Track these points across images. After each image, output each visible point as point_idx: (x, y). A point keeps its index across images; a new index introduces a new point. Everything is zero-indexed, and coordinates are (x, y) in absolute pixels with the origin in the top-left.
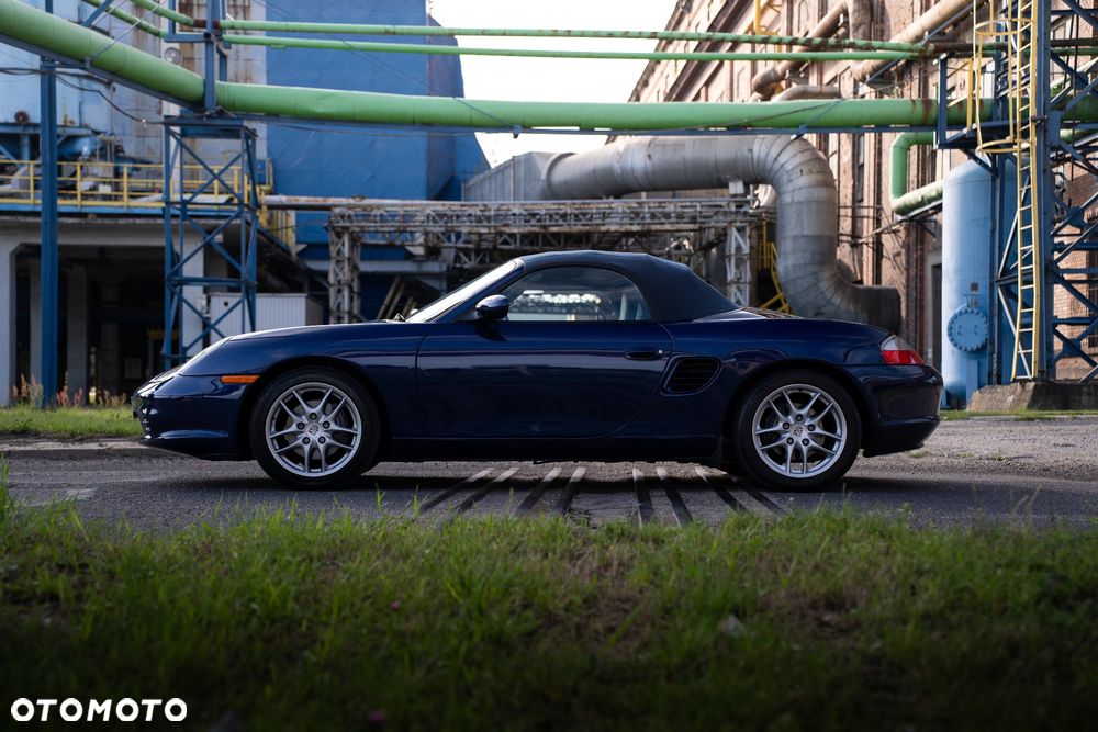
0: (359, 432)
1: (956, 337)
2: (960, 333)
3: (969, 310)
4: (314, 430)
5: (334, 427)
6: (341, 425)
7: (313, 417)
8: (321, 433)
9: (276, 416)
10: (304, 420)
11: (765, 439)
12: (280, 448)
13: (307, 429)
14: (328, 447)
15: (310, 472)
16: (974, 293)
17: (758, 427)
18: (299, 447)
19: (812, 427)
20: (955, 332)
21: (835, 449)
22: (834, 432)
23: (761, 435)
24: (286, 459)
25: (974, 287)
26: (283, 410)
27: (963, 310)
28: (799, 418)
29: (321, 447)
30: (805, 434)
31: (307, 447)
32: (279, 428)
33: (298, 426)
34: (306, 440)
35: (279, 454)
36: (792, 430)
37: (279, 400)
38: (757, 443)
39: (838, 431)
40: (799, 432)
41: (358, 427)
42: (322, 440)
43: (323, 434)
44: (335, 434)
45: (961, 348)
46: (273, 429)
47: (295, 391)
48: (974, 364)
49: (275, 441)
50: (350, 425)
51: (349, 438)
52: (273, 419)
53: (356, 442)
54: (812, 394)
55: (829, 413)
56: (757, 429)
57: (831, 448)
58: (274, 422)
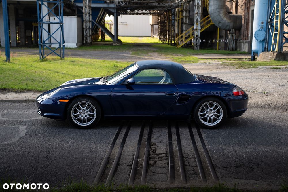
0: (96, 114)
1: (257, 37)
2: (258, 36)
3: (261, 30)
4: (84, 113)
5: (89, 113)
6: (91, 112)
7: (83, 110)
8: (86, 114)
9: (74, 110)
10: (81, 111)
11: (202, 115)
12: (75, 118)
13: (82, 113)
14: (88, 118)
15: (83, 124)
16: (262, 25)
17: (200, 112)
18: (80, 118)
19: (214, 112)
20: (256, 36)
21: (220, 118)
22: (220, 113)
23: (201, 115)
24: (77, 121)
25: (262, 23)
26: (76, 108)
27: (259, 30)
28: (211, 110)
29: (86, 118)
30: (212, 114)
31: (82, 118)
32: (75, 113)
33: (80, 113)
34: (82, 116)
35: (75, 120)
36: (209, 113)
37: (75, 106)
38: (200, 117)
39: (221, 113)
40: (211, 113)
41: (95, 113)
42: (86, 116)
43: (86, 115)
44: (89, 115)
45: (257, 40)
46: (73, 113)
47: (79, 104)
48: (261, 44)
49: (74, 116)
50: (93, 112)
51: (93, 116)
52: (73, 110)
53: (95, 117)
54: (214, 104)
55: (219, 109)
56: (200, 113)
57: (219, 118)
58: (73, 112)
